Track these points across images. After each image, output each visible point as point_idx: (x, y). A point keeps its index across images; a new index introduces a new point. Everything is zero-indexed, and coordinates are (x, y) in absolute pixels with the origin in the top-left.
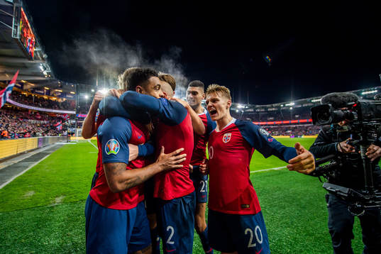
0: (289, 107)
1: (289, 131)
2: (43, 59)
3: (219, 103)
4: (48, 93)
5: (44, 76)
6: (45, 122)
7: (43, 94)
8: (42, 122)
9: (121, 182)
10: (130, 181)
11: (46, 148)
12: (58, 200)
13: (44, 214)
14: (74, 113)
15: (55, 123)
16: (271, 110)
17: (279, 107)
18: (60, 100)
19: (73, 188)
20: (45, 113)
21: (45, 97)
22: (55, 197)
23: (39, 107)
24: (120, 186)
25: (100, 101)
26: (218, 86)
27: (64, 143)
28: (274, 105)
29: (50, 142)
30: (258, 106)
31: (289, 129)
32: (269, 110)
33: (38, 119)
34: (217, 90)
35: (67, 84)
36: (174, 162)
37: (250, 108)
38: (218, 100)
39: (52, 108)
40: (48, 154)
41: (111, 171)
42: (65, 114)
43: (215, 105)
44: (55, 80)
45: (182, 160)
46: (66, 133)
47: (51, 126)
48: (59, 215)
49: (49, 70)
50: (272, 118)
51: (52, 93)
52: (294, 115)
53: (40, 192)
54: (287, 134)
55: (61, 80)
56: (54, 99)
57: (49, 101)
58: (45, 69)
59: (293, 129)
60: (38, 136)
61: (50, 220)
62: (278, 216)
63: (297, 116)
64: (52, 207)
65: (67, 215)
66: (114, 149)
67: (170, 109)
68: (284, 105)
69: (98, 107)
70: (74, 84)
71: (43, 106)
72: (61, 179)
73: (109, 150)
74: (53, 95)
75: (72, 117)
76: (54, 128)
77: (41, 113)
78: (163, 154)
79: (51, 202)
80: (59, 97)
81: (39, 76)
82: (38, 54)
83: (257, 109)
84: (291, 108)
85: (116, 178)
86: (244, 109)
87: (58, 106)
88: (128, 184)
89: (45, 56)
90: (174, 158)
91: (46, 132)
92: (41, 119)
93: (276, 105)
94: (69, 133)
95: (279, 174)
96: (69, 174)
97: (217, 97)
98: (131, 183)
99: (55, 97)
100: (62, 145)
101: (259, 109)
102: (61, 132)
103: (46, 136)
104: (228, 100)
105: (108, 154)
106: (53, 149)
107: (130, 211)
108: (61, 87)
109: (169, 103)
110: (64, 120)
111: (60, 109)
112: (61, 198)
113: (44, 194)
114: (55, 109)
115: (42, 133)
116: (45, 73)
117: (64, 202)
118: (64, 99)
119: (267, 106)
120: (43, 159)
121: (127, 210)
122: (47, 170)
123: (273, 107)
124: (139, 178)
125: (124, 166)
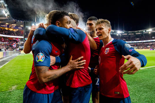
0: (149, 32)
1: (149, 46)
2: (5, 7)
3: (103, 30)
4: (8, 26)
5: (5, 17)
6: (7, 43)
7: (5, 27)
8: (5, 43)
9: (45, 78)
10: (50, 77)
11: (7, 58)
12: (14, 87)
13: (6, 96)
14: (23, 37)
15: (12, 43)
16: (138, 34)
17: (142, 32)
18: (15, 30)
19: (22, 81)
20: (6, 38)
21: (7, 29)
22: (12, 86)
23: (3, 34)
24: (44, 80)
25: (34, 31)
26: (103, 20)
27: (17, 55)
28: (139, 31)
29: (9, 54)
30: (129, 32)
31: (148, 45)
32: (136, 34)
33: (2, 41)
34: (102, 22)
35: (18, 21)
36: (77, 65)
37: (125, 33)
38: (103, 29)
39: (10, 35)
40: (8, 61)
41: (39, 71)
42: (17, 38)
43: (101, 31)
44: (11, 19)
45: (83, 64)
46: (18, 49)
47: (10, 45)
48: (14, 96)
49: (8, 13)
50: (138, 39)
51: (10, 26)
52: (152, 37)
53: (3, 83)
54: (147, 48)
55: (15, 19)
56: (11, 30)
57: (9, 31)
58: (6, 13)
59: (151, 45)
60: (3, 51)
61: (9, 99)
62: (143, 97)
63: (153, 37)
64: (10, 92)
65: (19, 97)
66: (41, 58)
67: (75, 34)
68: (145, 31)
69: (33, 34)
70: (22, 21)
71: (5, 34)
72: (15, 76)
73: (38, 59)
74: (11, 28)
75: (22, 39)
76: (11, 46)
77: (4, 37)
78: (71, 61)
79: (10, 89)
80: (14, 28)
81: (3, 17)
82: (2, 4)
83: (129, 33)
84: (150, 33)
85: (42, 75)
86: (122, 34)
87: (14, 34)
88: (49, 79)
89: (6, 5)
90: (77, 62)
91: (7, 49)
92: (4, 41)
93: (140, 31)
94: (20, 49)
95: (143, 72)
96: (20, 73)
97: (102, 27)
98: (51, 78)
99: (12, 28)
100: (16, 56)
101: (131, 33)
102: (16, 48)
103: (7, 51)
104: (109, 28)
105: (38, 61)
106: (11, 58)
107: (49, 95)
108: (15, 23)
109: (75, 31)
110: (17, 42)
111: (15, 35)
112: (15, 86)
113: (5, 84)
114: (12, 35)
115: (5, 49)
116: (6, 15)
117: (17, 89)
118: (17, 30)
119: (135, 31)
120: (6, 64)
121: (48, 94)
122: (8, 70)
123: (138, 32)
124: (56, 75)
125: (47, 68)
